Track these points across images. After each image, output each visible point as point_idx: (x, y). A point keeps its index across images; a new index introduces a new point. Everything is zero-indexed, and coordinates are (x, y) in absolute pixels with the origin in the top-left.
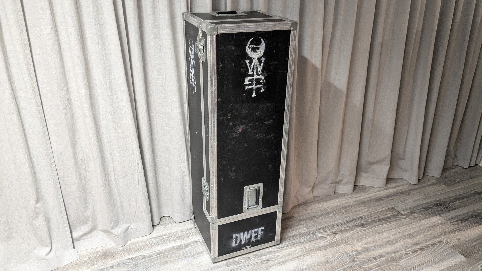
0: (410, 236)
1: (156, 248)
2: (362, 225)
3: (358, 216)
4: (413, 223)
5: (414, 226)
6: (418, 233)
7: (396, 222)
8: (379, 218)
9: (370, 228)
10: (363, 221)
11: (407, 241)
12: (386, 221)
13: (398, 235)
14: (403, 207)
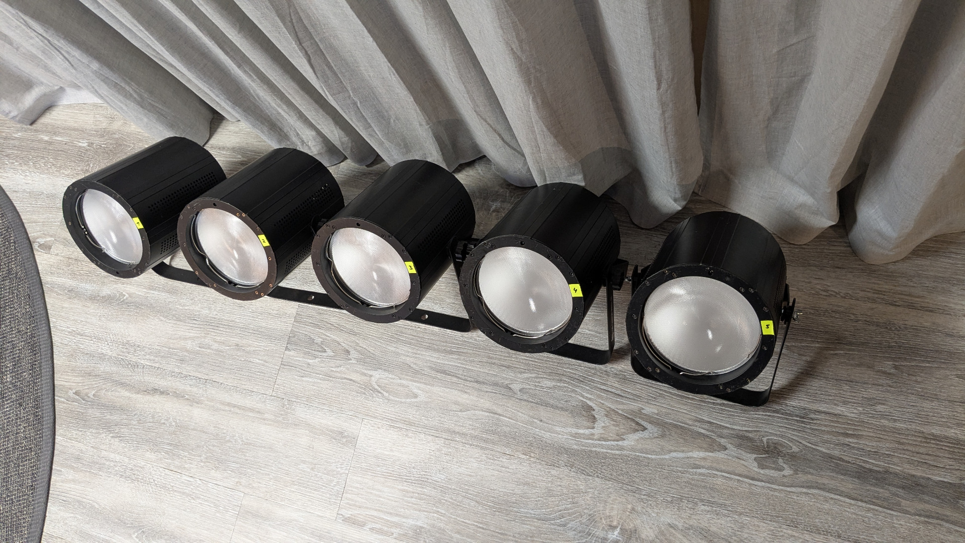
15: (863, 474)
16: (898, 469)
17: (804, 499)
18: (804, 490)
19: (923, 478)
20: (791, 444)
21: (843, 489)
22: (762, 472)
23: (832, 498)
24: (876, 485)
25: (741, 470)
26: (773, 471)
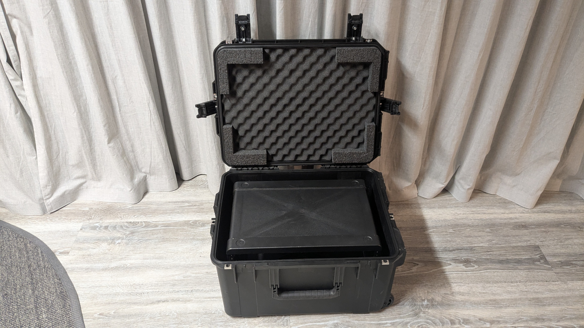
0: (538, 302)
1: (168, 217)
2: (467, 262)
3: (469, 246)
4: (556, 282)
5: (555, 288)
6: (556, 300)
7: (529, 271)
8: (501, 258)
9: (477, 269)
10: (472, 255)
11: (527, 309)
12: (511, 266)
13: (517, 296)
14: (556, 249)
15: (501, 262)
16: (510, 258)
17: (487, 274)
18: (485, 271)
19: (519, 259)
20: (472, 258)
21: (497, 268)
22: (468, 268)
23: (495, 271)
24: (507, 264)
25: (460, 270)
26: (471, 268)
